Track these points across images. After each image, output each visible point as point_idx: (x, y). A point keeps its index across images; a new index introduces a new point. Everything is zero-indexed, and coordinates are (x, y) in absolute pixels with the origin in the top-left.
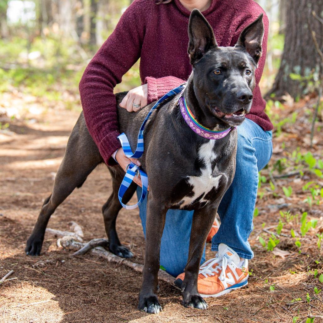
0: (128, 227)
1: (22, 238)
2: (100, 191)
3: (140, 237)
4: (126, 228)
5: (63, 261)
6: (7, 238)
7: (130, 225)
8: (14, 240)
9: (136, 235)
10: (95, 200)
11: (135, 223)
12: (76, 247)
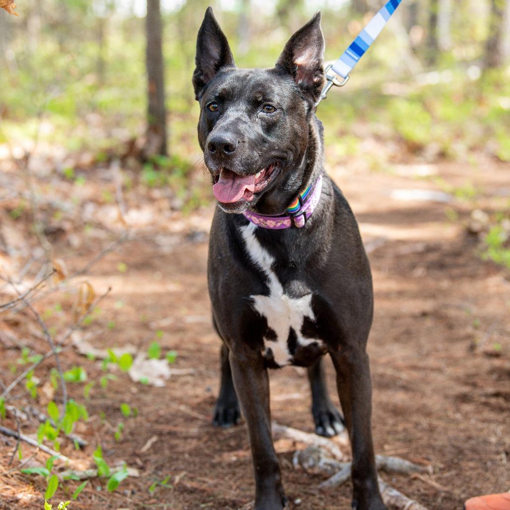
0: (435, 422)
1: (233, 443)
2: (397, 340)
3: (453, 446)
4: (430, 425)
5: (298, 501)
6: (206, 442)
7: (439, 418)
8: (218, 447)
9: (446, 443)
10: (383, 360)
11: (450, 413)
12: (326, 470)
